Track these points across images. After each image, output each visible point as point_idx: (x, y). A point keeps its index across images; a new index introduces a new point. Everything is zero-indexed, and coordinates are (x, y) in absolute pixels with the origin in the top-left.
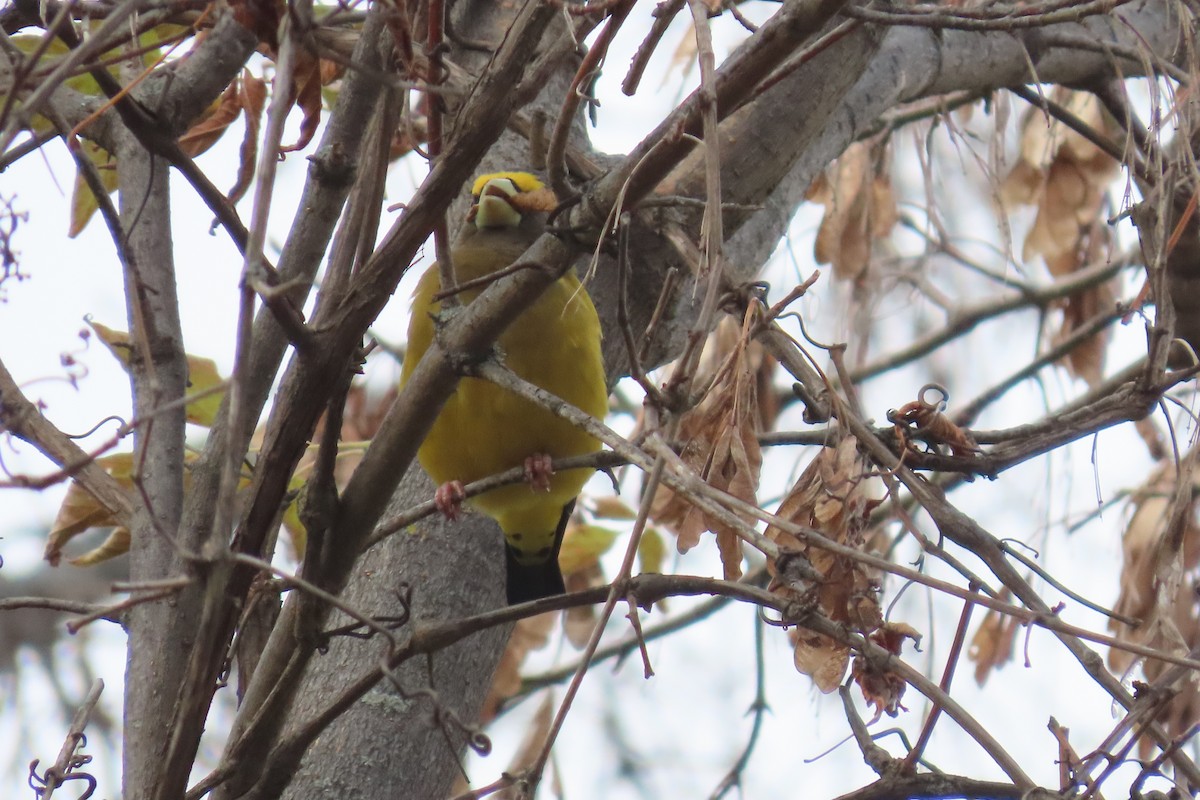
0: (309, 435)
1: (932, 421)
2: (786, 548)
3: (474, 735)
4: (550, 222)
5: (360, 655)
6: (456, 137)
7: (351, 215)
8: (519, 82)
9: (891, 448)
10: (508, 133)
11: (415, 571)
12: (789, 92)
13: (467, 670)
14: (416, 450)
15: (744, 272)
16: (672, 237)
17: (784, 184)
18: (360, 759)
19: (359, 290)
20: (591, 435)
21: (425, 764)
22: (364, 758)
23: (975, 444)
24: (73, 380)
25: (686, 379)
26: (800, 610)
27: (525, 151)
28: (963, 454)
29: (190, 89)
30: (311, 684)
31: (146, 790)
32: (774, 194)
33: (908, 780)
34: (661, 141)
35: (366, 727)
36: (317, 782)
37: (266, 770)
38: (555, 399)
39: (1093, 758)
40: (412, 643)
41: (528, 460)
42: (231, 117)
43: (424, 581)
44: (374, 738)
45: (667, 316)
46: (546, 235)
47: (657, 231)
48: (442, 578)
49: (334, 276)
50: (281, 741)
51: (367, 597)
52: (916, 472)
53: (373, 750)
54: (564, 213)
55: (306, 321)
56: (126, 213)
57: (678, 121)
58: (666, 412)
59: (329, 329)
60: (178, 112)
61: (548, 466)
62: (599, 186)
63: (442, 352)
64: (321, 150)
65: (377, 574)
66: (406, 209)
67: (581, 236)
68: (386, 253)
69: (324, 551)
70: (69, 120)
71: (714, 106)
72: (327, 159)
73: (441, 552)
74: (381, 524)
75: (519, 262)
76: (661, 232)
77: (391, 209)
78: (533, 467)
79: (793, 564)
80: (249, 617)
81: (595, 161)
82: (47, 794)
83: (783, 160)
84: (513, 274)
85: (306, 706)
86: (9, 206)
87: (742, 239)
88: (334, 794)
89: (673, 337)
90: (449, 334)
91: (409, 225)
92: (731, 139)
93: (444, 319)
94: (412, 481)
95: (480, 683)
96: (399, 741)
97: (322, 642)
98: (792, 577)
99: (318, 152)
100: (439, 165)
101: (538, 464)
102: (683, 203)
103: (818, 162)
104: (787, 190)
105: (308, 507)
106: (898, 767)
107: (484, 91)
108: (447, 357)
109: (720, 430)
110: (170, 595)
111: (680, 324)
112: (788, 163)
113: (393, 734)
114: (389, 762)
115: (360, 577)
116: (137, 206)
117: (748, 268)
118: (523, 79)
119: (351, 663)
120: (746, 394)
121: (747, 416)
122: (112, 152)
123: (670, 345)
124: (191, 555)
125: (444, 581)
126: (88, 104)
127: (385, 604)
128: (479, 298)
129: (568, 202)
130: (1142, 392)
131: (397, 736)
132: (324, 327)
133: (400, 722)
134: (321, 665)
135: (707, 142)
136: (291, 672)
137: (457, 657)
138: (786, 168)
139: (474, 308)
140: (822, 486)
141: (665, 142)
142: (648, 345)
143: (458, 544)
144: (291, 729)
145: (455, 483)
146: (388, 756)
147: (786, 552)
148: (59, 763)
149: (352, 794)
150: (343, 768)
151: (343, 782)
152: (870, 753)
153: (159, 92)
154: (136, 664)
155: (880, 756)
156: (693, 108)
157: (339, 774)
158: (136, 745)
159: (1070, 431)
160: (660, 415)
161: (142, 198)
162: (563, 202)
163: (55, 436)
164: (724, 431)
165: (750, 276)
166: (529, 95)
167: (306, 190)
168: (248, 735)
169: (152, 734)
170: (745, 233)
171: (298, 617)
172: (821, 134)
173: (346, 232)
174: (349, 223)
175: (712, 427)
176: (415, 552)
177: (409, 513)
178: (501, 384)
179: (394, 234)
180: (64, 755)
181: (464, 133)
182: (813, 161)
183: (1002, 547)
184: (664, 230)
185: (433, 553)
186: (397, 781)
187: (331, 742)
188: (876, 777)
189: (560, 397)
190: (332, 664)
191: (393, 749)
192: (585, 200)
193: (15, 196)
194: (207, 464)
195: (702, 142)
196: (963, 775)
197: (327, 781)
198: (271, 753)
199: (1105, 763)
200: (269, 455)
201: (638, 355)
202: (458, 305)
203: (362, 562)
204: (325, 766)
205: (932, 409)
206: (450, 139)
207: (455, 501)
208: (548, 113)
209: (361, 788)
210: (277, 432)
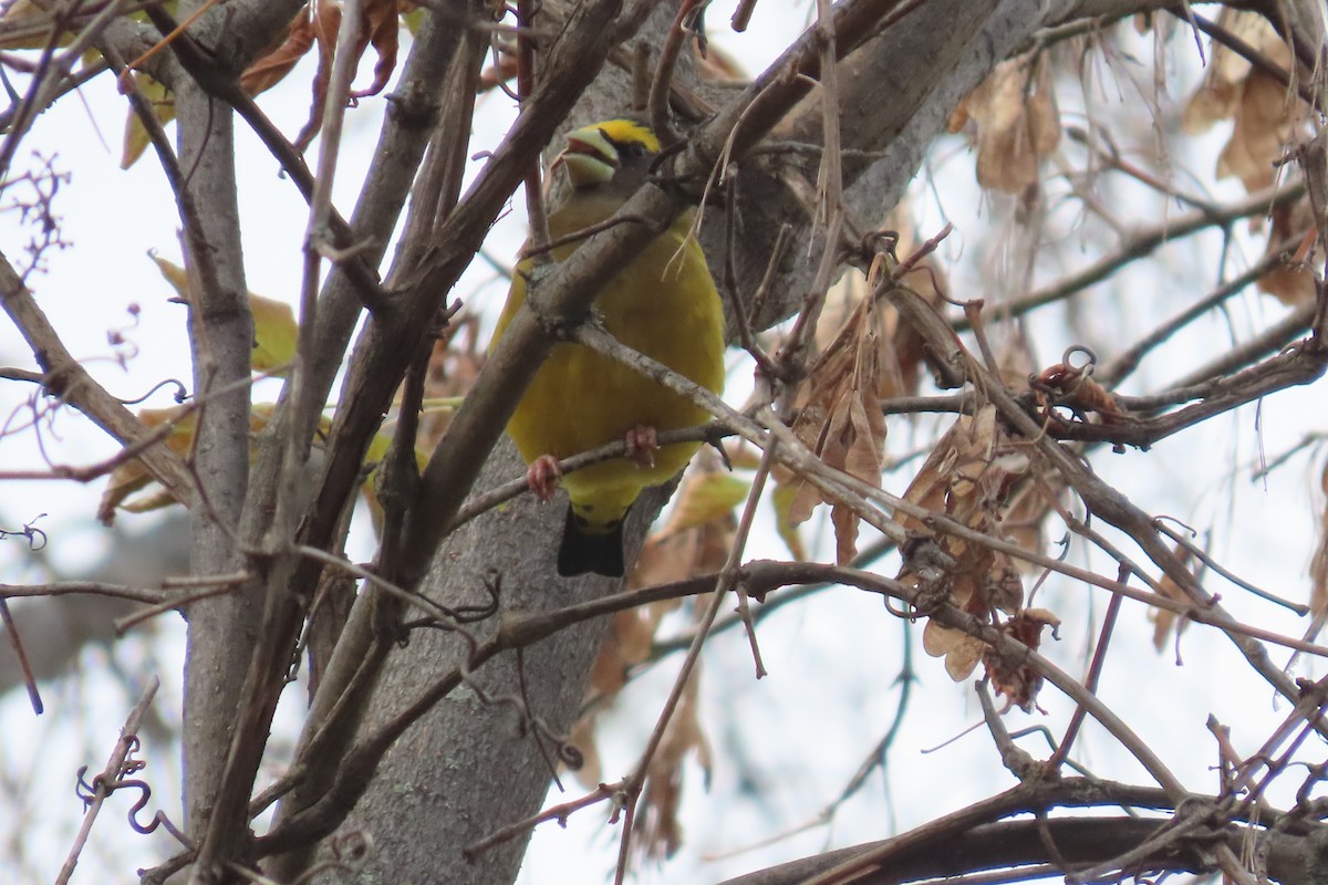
0: (386, 407)
1: (1078, 387)
2: (914, 532)
3: (565, 747)
4: (653, 171)
5: (444, 646)
6: (547, 77)
7: (435, 157)
8: (617, 16)
9: (1033, 415)
10: (608, 66)
11: (506, 554)
12: (920, 21)
13: (563, 663)
14: (506, 422)
15: (871, 219)
16: (790, 182)
17: (915, 120)
18: (444, 762)
19: (440, 246)
20: (699, 406)
21: (517, 767)
22: (449, 760)
23: (1126, 410)
24: (121, 360)
25: (801, 347)
26: (930, 600)
27: (627, 86)
28: (1113, 423)
29: (256, 18)
30: (390, 678)
31: (207, 797)
32: (904, 131)
33: (1051, 785)
34: (773, 82)
35: (452, 726)
36: (397, 787)
37: (338, 778)
38: (659, 366)
39: (1253, 763)
40: (500, 638)
41: (630, 434)
42: (303, 48)
43: (516, 564)
44: (460, 738)
45: (784, 268)
46: (649, 185)
47: (774, 175)
48: (535, 561)
49: (416, 225)
50: (355, 745)
51: (452, 583)
52: (1060, 442)
53: (459, 751)
54: (668, 161)
55: (382, 281)
56: (185, 156)
57: (792, 60)
58: (778, 382)
59: (409, 290)
60: (239, 51)
61: (652, 440)
62: (707, 130)
63: (534, 314)
64: (400, 87)
65: (463, 557)
66: (492, 157)
67: (686, 186)
68: (470, 206)
69: (403, 534)
70: (122, 52)
71: (832, 45)
72: (407, 97)
73: (534, 531)
74: (468, 503)
75: (618, 215)
76: (778, 176)
77: (476, 158)
78: (636, 441)
79: (922, 549)
80: (321, 604)
81: (704, 97)
82: (96, 804)
83: (914, 94)
84: (612, 229)
85: (385, 703)
86: (49, 165)
87: (868, 182)
88: (416, 800)
89: (792, 291)
90: (542, 294)
91: (495, 174)
92: (856, 73)
93: (536, 278)
94: (502, 453)
95: (578, 676)
96: (487, 742)
97: (402, 634)
98: (920, 563)
99: (398, 90)
100: (528, 108)
101: (641, 439)
102: (799, 149)
103: (952, 95)
104: (918, 127)
105: (385, 485)
106: (1040, 772)
107: (578, 27)
108: (539, 319)
109: (840, 394)
110: (226, 592)
111: (799, 277)
112: (919, 99)
113: (481, 734)
114: (476, 764)
115: (444, 559)
116: (197, 147)
117: (875, 215)
118: (622, 13)
119: (435, 655)
120: (869, 357)
121: (870, 381)
122: (169, 87)
123: (788, 301)
124: (251, 549)
125: (538, 564)
126: (143, 34)
127: (472, 590)
128: (575, 254)
129: (672, 147)
130: (1310, 353)
131: (485, 736)
132: (402, 287)
133: (488, 721)
134: (401, 657)
135: (824, 84)
136: (367, 667)
137: (552, 649)
138: (917, 105)
139: (569, 265)
140: (957, 459)
141: (778, 83)
142: (759, 309)
143: (553, 524)
144: (367, 730)
145: (550, 460)
146: (475, 757)
147: (914, 536)
148: (109, 769)
149: (435, 801)
150: (427, 772)
151: (425, 787)
152: (1009, 755)
153: (221, 21)
154: (197, 656)
155: (1020, 759)
156: (809, 46)
157: (421, 778)
158: (197, 746)
159: (1232, 397)
160: (773, 387)
161: (203, 138)
162: (667, 148)
163: (107, 402)
164: (844, 396)
165: (877, 223)
166: (628, 30)
167: (384, 132)
168: (320, 737)
169: (214, 735)
170: (872, 176)
171: (375, 607)
172: (955, 68)
173: (429, 176)
174: (432, 165)
175: (830, 393)
176: (506, 532)
177: (498, 491)
178: (599, 349)
179: (479, 184)
180: (115, 760)
181: (557, 72)
182: (947, 94)
183: (1156, 526)
184: (781, 174)
185: (527, 533)
186: (485, 787)
187: (412, 743)
188: (1016, 782)
189: (665, 364)
190: (414, 656)
191: (481, 751)
192: (691, 146)
193: (56, 155)
194: (275, 435)
195: (818, 85)
196: (1112, 780)
197: (408, 786)
198: (344, 759)
199: (1265, 770)
200: (342, 429)
201: (748, 322)
202: (552, 262)
203: (445, 546)
204: (406, 769)
205: (1078, 373)
206: (541, 79)
207: (549, 478)
208: (653, 44)
209: (445, 794)
210: (350, 404)
